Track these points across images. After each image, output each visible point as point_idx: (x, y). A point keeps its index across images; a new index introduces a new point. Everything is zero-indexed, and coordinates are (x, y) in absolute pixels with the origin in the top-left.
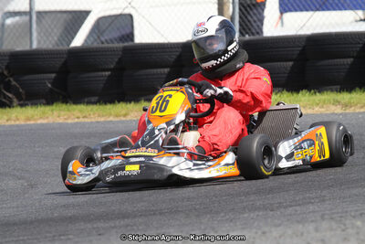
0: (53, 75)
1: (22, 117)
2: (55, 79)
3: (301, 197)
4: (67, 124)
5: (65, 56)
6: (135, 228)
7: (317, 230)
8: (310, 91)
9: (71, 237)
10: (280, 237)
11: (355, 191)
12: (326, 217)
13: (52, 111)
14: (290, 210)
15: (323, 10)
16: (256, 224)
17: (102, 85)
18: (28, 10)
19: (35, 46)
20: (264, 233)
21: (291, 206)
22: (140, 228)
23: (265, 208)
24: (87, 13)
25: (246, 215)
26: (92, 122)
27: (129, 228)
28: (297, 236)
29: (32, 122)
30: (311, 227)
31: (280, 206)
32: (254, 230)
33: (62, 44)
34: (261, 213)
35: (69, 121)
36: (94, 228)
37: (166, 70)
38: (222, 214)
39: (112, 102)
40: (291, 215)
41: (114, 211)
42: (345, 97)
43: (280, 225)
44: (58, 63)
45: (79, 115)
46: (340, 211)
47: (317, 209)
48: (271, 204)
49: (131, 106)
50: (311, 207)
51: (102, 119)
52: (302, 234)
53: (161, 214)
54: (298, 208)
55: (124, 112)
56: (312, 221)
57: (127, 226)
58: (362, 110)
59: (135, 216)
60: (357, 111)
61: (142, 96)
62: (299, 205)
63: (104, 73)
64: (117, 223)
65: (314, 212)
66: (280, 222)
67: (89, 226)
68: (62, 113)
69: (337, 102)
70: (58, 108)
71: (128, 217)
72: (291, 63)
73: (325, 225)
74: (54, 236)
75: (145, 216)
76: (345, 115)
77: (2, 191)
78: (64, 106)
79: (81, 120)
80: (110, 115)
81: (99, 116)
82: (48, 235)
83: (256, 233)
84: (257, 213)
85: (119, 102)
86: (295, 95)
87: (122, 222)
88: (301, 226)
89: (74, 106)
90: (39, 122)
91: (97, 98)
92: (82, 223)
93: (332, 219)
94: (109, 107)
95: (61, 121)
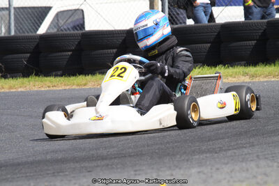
0: (28, 55)
1: (7, 86)
2: (30, 58)
3: (235, 143)
4: (42, 91)
5: (38, 40)
6: (114, 166)
7: (258, 167)
8: (225, 65)
9: (67, 173)
10: (231, 172)
11: (276, 139)
12: (261, 157)
13: (29, 82)
14: (229, 153)
15: (231, 5)
16: (208, 163)
17: (65, 62)
18: (8, 6)
19: (13, 33)
20: (218, 169)
21: (230, 150)
22: (119, 166)
23: (209, 151)
24: (50, 8)
25: (197, 157)
26: (60, 90)
27: (110, 166)
28: (244, 171)
29: (14, 90)
30: (253, 165)
31: (221, 150)
32: (209, 167)
33: (31, 32)
34: (208, 155)
35: (43, 89)
36: (83, 167)
37: (115, 51)
38: (178, 156)
39: (74, 75)
40: (231, 156)
41: (93, 154)
42: (251, 70)
43: (227, 164)
44: (32, 46)
45: (50, 84)
46: (269, 153)
47: (250, 152)
48: (214, 149)
49: (89, 78)
50: (246, 151)
51: (68, 88)
52: (247, 170)
53: (130, 156)
54: (235, 151)
55: (84, 82)
56: (252, 160)
57: (108, 165)
58: (265, 80)
59: (111, 158)
60: (262, 80)
61: (97, 70)
62: (235, 149)
63: (67, 53)
64: (99, 163)
65: (249, 154)
66: (226, 161)
67: (78, 165)
68: (37, 83)
69: (245, 74)
70: (33, 79)
71: (106, 159)
72: (209, 45)
73: (262, 163)
74: (54, 173)
75: (119, 158)
76: (254, 83)
77: (2, 141)
78: (37, 78)
79: (52, 88)
80: (74, 84)
81: (65, 85)
82: (49, 172)
83: (211, 169)
84: (205, 155)
85: (80, 75)
86: (213, 69)
87: (103, 163)
88: (244, 164)
89: (46, 78)
90: (20, 90)
91: (61, 72)
92: (72, 164)
93: (266, 158)
94: (72, 78)
95: (36, 89)
